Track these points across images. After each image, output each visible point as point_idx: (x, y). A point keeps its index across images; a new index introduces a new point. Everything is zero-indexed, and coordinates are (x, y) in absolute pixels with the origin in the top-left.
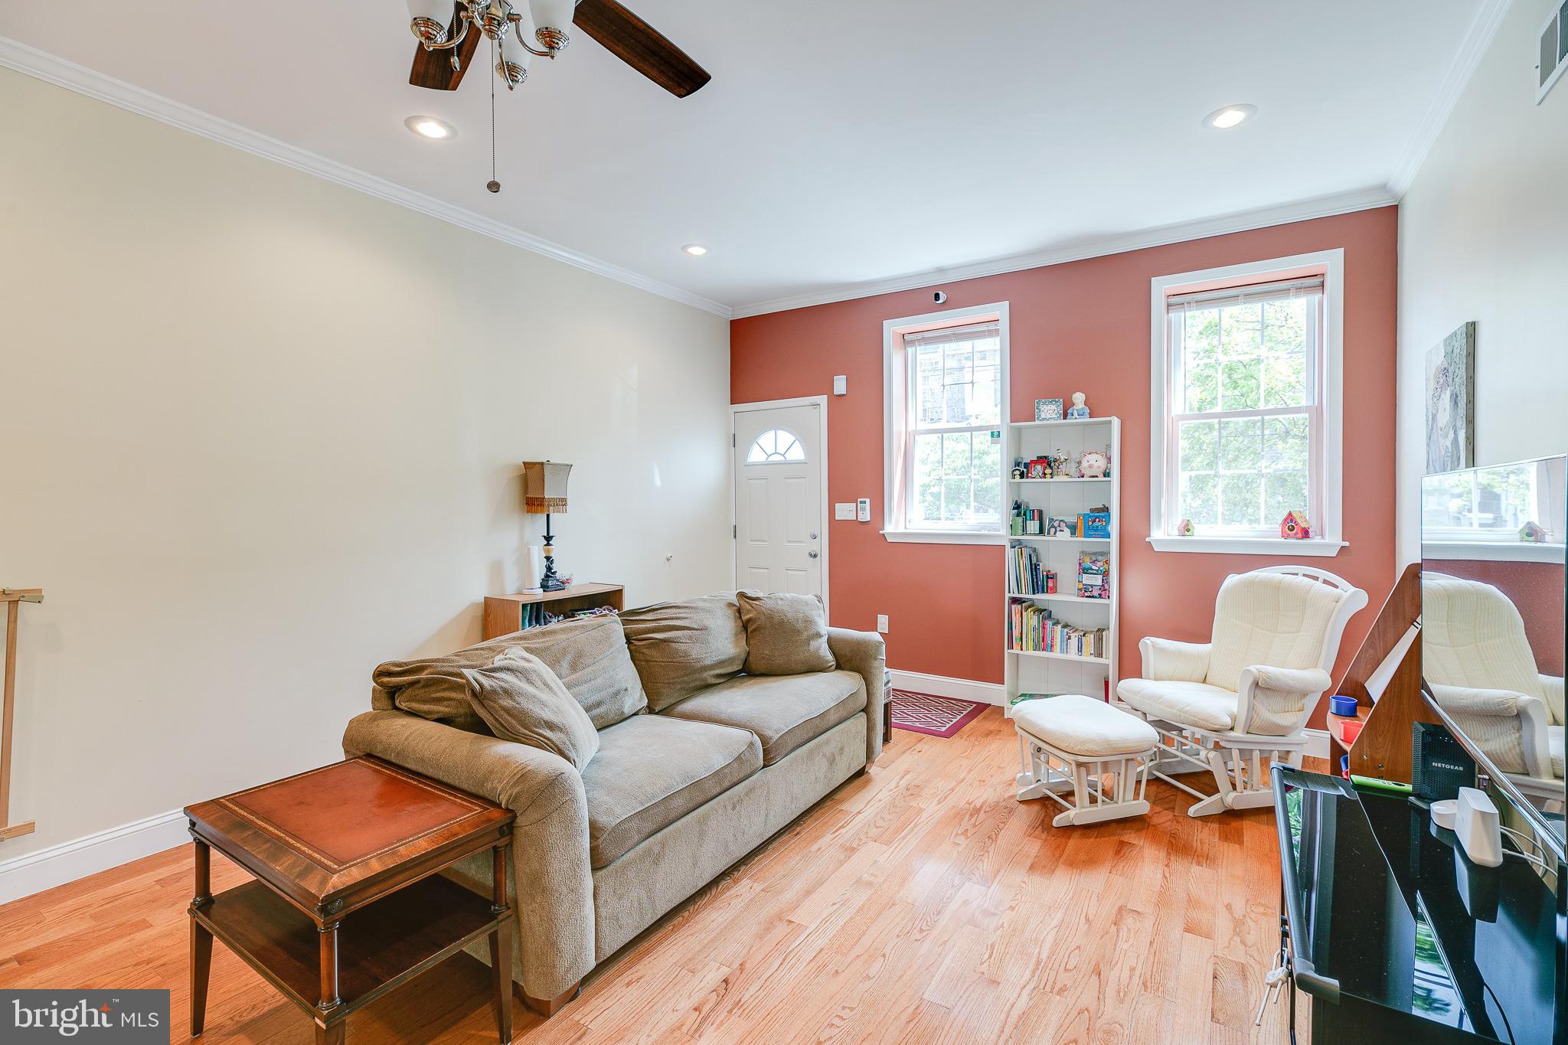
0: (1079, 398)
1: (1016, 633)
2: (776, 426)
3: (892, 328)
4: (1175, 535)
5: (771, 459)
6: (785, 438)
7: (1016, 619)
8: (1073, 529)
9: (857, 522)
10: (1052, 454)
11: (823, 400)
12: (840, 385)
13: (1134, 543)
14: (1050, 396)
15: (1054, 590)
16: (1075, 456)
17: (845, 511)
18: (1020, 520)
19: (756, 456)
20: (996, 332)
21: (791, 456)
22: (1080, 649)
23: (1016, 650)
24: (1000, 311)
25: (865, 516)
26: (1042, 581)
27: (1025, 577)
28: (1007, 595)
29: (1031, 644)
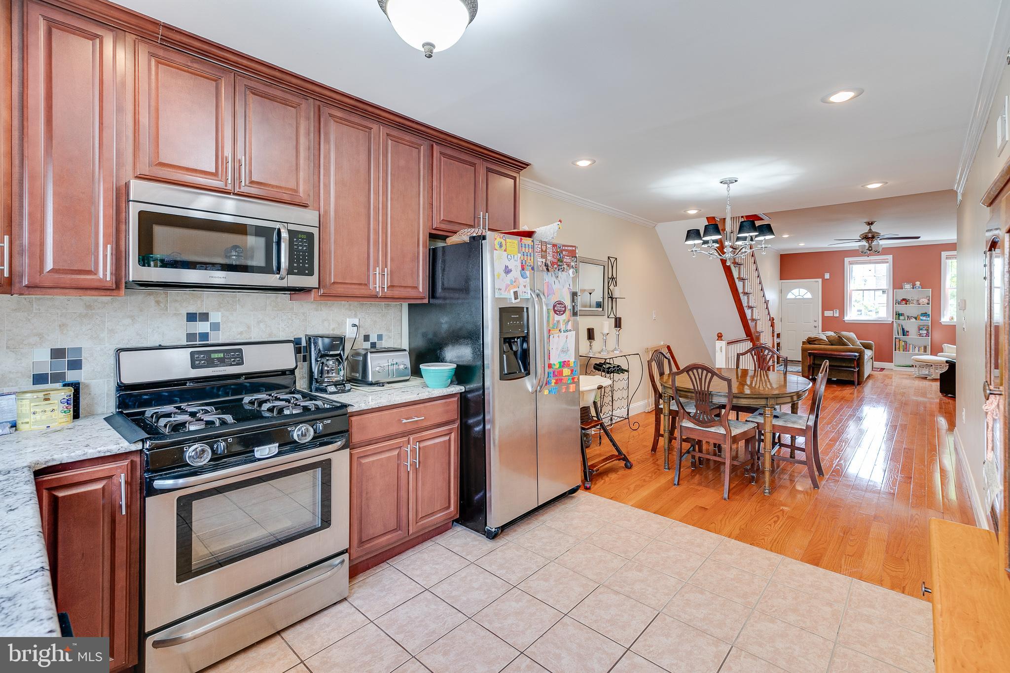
0: (918, 283)
1: (897, 347)
2: (799, 287)
3: (847, 260)
4: (948, 320)
5: (797, 297)
6: (803, 291)
7: (897, 343)
8: (916, 318)
9: (833, 317)
10: (907, 298)
11: (820, 280)
12: (827, 276)
13: (936, 322)
14: (908, 282)
15: (908, 335)
16: (916, 298)
17: (828, 313)
18: (897, 316)
19: (790, 296)
20: (887, 262)
21: (805, 297)
22: (919, 351)
23: (897, 351)
24: (890, 258)
25: (837, 315)
26: (905, 333)
27: (901, 332)
28: (894, 337)
29: (902, 350)
